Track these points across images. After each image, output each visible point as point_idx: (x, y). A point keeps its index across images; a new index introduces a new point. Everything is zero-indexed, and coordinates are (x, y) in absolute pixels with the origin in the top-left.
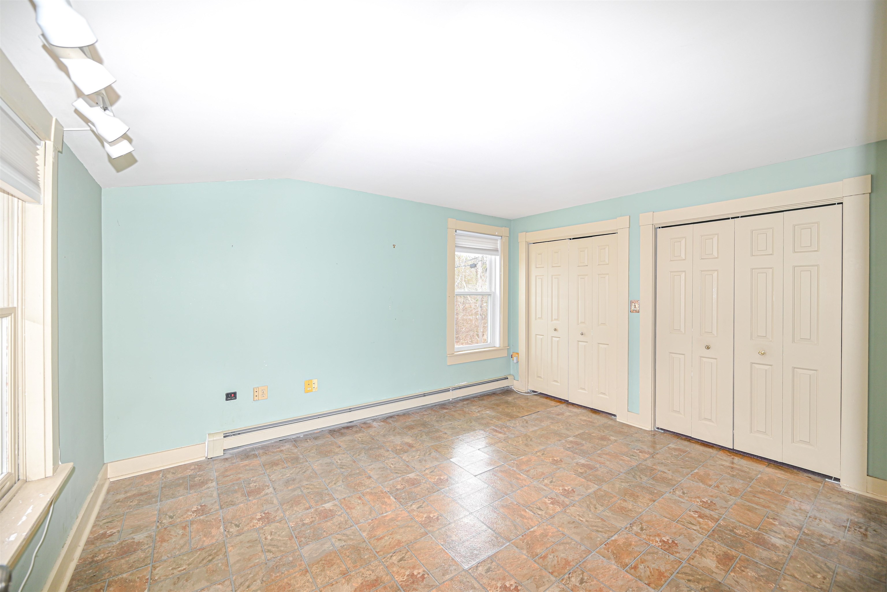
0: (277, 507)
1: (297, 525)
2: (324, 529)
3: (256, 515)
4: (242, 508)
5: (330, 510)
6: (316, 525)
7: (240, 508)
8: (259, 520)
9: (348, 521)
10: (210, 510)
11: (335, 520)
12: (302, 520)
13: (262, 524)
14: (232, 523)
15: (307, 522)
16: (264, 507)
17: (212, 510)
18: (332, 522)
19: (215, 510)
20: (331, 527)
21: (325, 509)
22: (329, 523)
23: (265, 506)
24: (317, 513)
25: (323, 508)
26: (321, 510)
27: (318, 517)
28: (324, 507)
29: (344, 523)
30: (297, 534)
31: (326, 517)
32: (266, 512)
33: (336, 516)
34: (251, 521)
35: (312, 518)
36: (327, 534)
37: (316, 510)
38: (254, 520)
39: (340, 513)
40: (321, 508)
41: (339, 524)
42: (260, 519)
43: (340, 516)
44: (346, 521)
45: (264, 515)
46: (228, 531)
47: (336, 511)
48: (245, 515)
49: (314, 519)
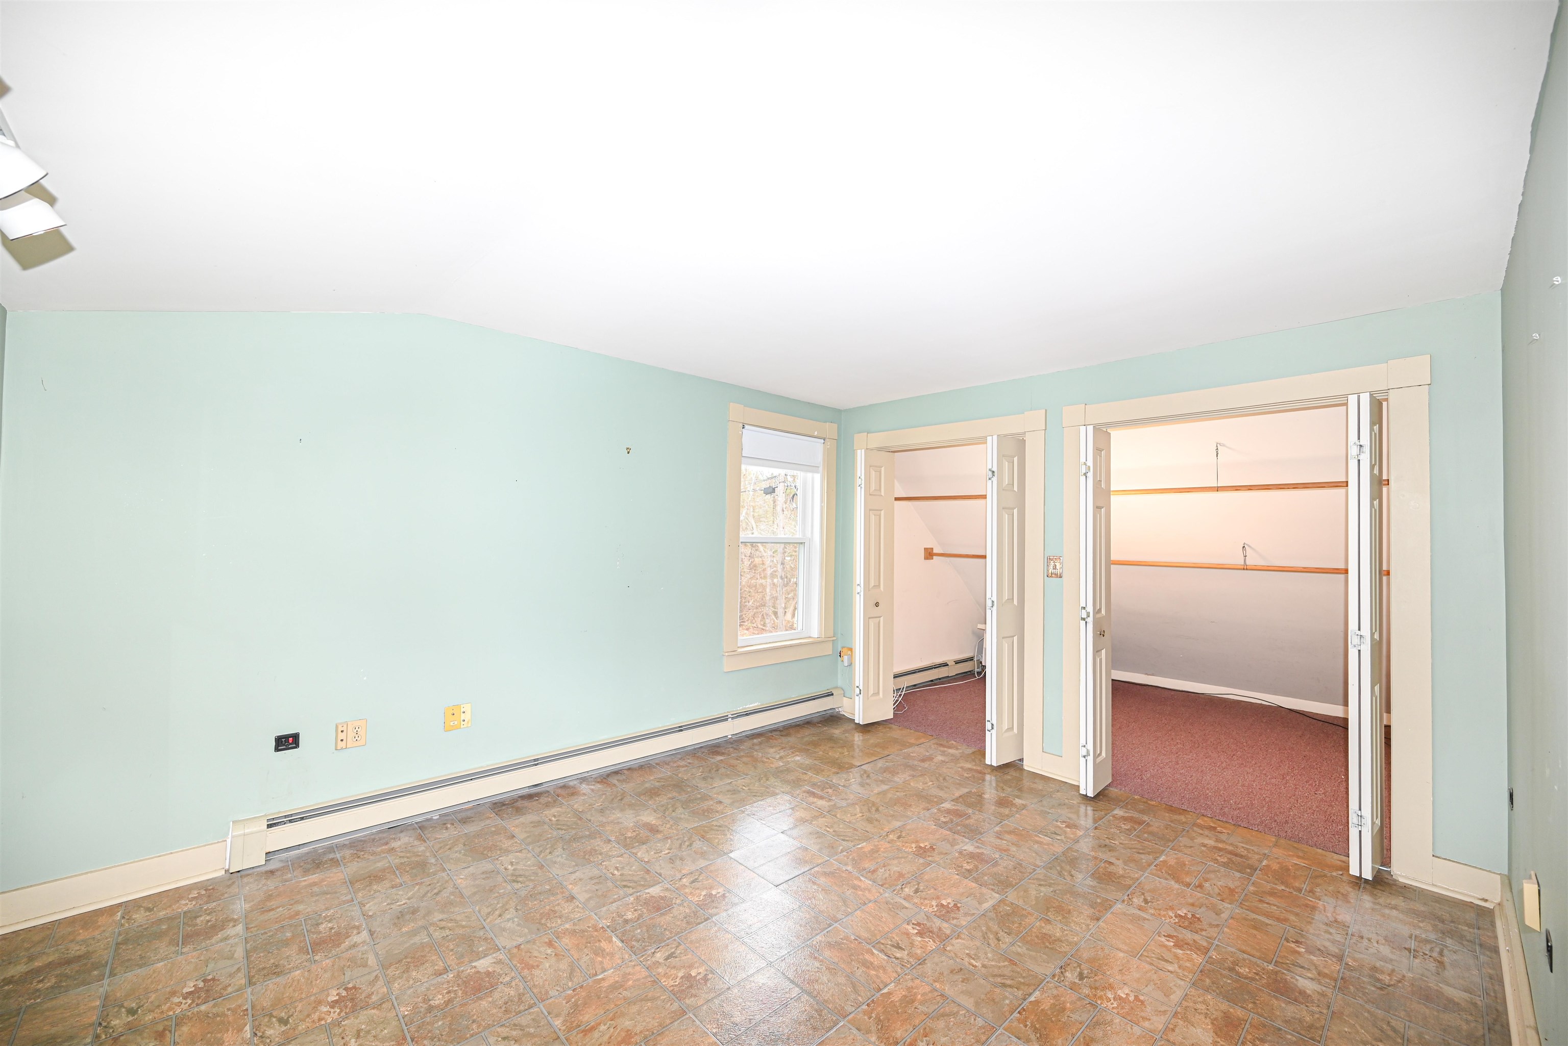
0: (375, 974)
1: (417, 1010)
2: (473, 1015)
3: (328, 995)
4: (299, 980)
5: (488, 974)
6: (457, 1009)
7: (293, 981)
8: (333, 1004)
9: (524, 994)
10: (225, 988)
11: (496, 995)
12: (426, 1000)
13: (339, 1014)
14: (271, 1016)
15: (437, 1002)
16: (346, 976)
17: (230, 989)
18: (490, 999)
19: (236, 987)
20: (489, 1011)
21: (478, 972)
22: (484, 1003)
23: (348, 973)
24: (460, 982)
25: (473, 970)
26: (469, 975)
27: (461, 989)
28: (475, 967)
29: (516, 999)
30: (415, 1031)
31: (479, 990)
32: (350, 985)
33: (501, 987)
34: (315, 1009)
35: (449, 992)
36: (479, 1027)
37: (458, 975)
38: (323, 1007)
39: (507, 979)
40: (469, 971)
41: (506, 1003)
42: (336, 1002)
43: (508, 984)
44: (519, 995)
45: (344, 993)
46: (261, 1034)
47: (500, 975)
48: (303, 996)
49: (452, 995)
